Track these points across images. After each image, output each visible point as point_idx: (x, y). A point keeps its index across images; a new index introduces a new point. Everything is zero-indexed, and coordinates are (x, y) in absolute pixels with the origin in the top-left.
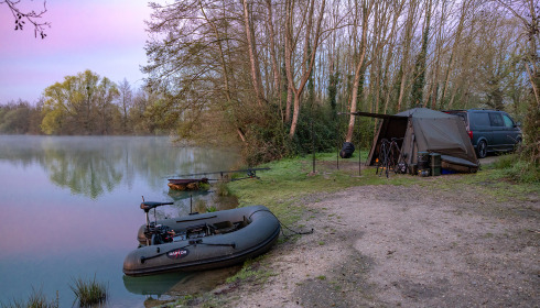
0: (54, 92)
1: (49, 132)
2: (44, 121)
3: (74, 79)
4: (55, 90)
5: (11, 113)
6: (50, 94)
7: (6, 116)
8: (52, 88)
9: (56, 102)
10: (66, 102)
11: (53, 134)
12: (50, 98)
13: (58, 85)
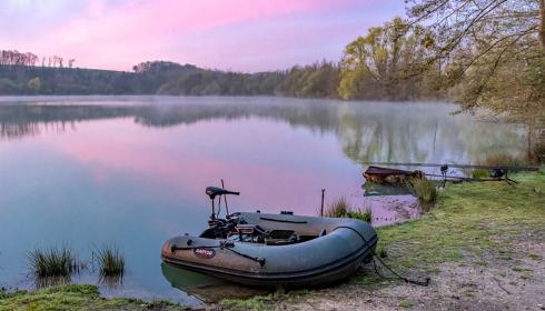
0: (356, 49)
1: (346, 96)
2: (342, 84)
3: (379, 31)
4: (356, 47)
5: (314, 74)
6: (351, 51)
7: (310, 78)
8: (355, 44)
9: (357, 60)
10: (368, 60)
11: (350, 99)
12: (350, 56)
13: (360, 39)
